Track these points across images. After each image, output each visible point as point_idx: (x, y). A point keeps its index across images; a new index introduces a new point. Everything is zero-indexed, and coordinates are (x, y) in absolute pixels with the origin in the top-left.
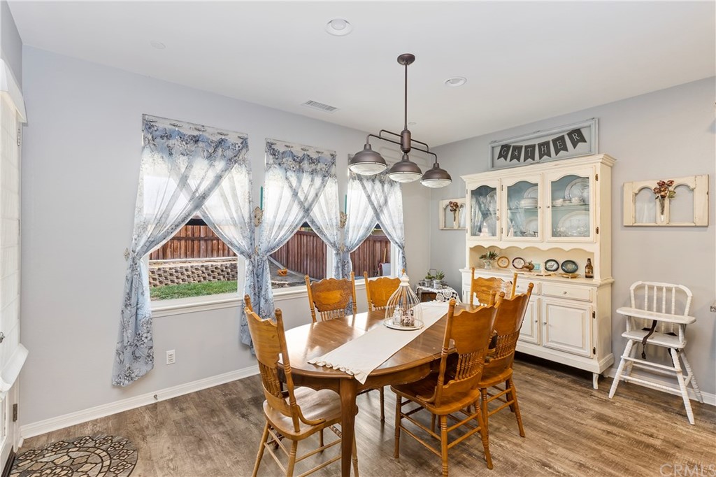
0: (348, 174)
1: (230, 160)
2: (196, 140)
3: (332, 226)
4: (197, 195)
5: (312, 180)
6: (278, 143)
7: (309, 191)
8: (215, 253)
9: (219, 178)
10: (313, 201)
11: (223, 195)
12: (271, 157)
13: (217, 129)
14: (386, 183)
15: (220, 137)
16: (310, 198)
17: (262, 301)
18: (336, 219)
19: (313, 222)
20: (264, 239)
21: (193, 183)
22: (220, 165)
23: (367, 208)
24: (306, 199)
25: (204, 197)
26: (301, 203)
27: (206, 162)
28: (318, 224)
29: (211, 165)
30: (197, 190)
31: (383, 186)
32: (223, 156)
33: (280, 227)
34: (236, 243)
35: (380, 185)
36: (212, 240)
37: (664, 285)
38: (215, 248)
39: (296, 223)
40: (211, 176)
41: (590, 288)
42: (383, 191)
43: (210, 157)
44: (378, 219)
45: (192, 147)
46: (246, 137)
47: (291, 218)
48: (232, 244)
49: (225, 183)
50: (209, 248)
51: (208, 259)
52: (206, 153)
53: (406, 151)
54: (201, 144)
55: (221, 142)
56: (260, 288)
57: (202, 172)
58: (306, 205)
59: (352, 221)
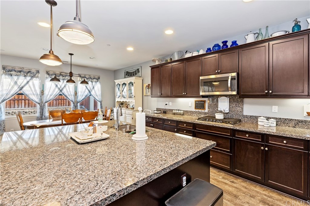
0: (78, 80)
1: (32, 77)
2: (20, 72)
3: (71, 95)
4: (21, 87)
5: (63, 82)
6: (50, 71)
7: (62, 85)
8: (60, 105)
9: (28, 82)
10: (63, 88)
11: (30, 87)
12: (48, 75)
13: (28, 68)
14: (94, 82)
15: (29, 70)
16: (62, 87)
17: (43, 116)
18: (73, 93)
19: (63, 94)
20: (45, 99)
21: (19, 83)
22: (28, 78)
23: (85, 90)
24: (61, 87)
25: (22, 87)
26: (59, 89)
27: (24, 77)
28: (65, 95)
29: (25, 78)
30: (21, 85)
31: (92, 83)
32: (30, 76)
33: (51, 95)
34: (34, 100)
35: (91, 83)
36: (59, 100)
37: (148, 110)
38: (60, 103)
39: (57, 94)
40: (25, 81)
41: (132, 111)
42: (92, 84)
43: (25, 76)
44: (90, 93)
45: (19, 73)
46: (38, 70)
47: (55, 93)
48: (33, 100)
49: (30, 83)
50: (57, 103)
51: (57, 107)
52: (23, 75)
53: (71, 77)
54: (22, 73)
55: (29, 72)
56: (43, 113)
57: (22, 80)
58: (61, 89)
59: (79, 94)
